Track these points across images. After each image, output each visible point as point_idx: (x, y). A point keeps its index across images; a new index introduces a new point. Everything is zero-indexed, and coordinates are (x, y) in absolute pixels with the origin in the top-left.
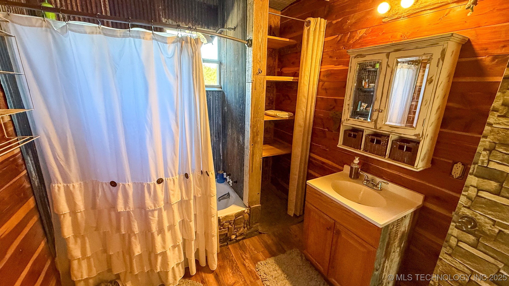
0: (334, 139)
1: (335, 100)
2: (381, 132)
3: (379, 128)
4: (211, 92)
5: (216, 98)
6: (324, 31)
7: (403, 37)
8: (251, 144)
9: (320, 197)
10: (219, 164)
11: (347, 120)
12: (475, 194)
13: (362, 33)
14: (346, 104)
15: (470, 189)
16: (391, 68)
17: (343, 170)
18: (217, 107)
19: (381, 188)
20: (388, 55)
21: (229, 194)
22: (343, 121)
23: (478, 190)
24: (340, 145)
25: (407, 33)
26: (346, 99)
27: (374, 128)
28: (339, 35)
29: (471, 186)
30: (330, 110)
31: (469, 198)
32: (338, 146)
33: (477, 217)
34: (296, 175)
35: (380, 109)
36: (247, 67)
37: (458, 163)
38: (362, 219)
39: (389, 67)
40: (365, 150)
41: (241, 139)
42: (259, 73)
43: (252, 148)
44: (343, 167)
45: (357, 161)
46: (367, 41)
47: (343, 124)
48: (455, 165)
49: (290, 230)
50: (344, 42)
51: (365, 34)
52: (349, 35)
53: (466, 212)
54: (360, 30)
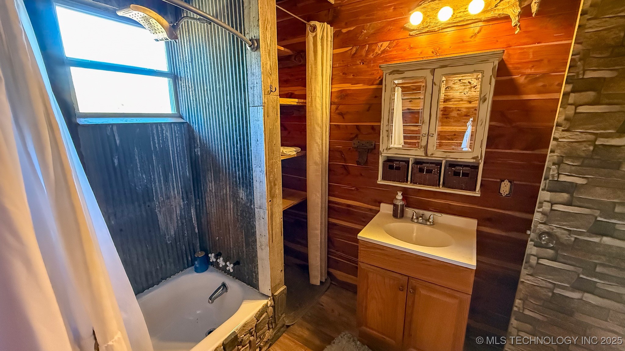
0: (361, 175)
1: (357, 126)
2: (433, 158)
3: (430, 155)
4: (167, 126)
5: (177, 135)
6: (331, 41)
7: (435, 53)
8: (269, 200)
9: (382, 252)
10: (194, 242)
11: (387, 149)
12: (549, 209)
13: (384, 47)
14: (385, 131)
15: (544, 204)
16: (438, 86)
17: (379, 211)
18: (180, 150)
19: (433, 222)
20: (433, 71)
21: (224, 285)
22: (382, 151)
23: (552, 205)
24: (380, 181)
25: (439, 49)
26: (383, 124)
27: (424, 155)
28: (353, 47)
29: (545, 201)
30: (352, 139)
31: (543, 213)
32: (378, 182)
33: (554, 230)
34: (316, 229)
35: (430, 133)
36: (249, 83)
37: (505, 181)
38: (448, 265)
39: (435, 85)
40: (413, 182)
41: (242, 194)
42: (271, 91)
43: (270, 206)
44: (380, 206)
45: (399, 196)
46: (392, 56)
47: (383, 154)
48: (503, 183)
49: (322, 305)
50: (361, 56)
51: (389, 47)
52: (367, 47)
53: (543, 228)
54: (382, 43)
